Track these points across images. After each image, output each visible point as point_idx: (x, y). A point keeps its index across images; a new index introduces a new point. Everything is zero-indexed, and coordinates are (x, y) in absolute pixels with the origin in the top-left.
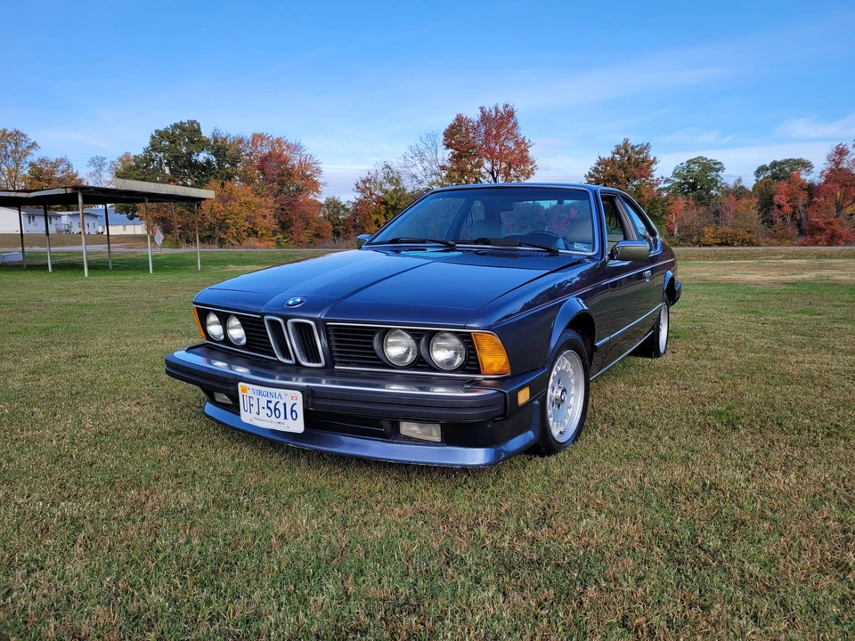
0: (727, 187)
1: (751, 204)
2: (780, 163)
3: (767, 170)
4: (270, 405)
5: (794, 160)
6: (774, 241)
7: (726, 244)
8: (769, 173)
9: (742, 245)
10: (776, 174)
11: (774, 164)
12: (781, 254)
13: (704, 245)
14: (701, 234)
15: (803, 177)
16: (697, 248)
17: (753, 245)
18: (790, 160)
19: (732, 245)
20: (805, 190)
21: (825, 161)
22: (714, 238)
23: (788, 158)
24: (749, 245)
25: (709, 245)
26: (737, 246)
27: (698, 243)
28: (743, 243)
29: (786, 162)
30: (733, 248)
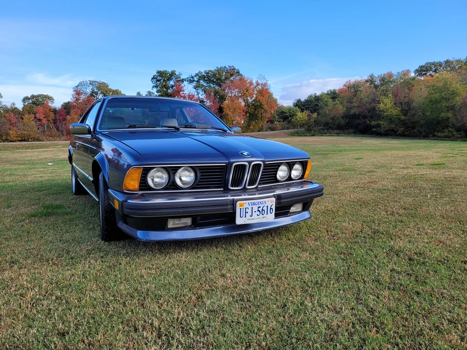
0: (6, 107)
1: (31, 118)
2: (35, 96)
3: (29, 99)
4: (259, 209)
5: (44, 95)
6: (50, 138)
7: (25, 141)
8: (30, 101)
9: (34, 141)
10: (35, 102)
11: (33, 97)
12: (60, 145)
13: (11, 141)
14: (7, 134)
15: (50, 104)
16: (6, 143)
17: (40, 140)
18: (42, 95)
19: (28, 141)
20: (52, 111)
21: (72, 97)
22: (17, 137)
23: (40, 94)
24: (37, 141)
25: (13, 141)
26: (31, 141)
27: (6, 140)
28: (35, 139)
29: (39, 96)
30: (29, 143)
